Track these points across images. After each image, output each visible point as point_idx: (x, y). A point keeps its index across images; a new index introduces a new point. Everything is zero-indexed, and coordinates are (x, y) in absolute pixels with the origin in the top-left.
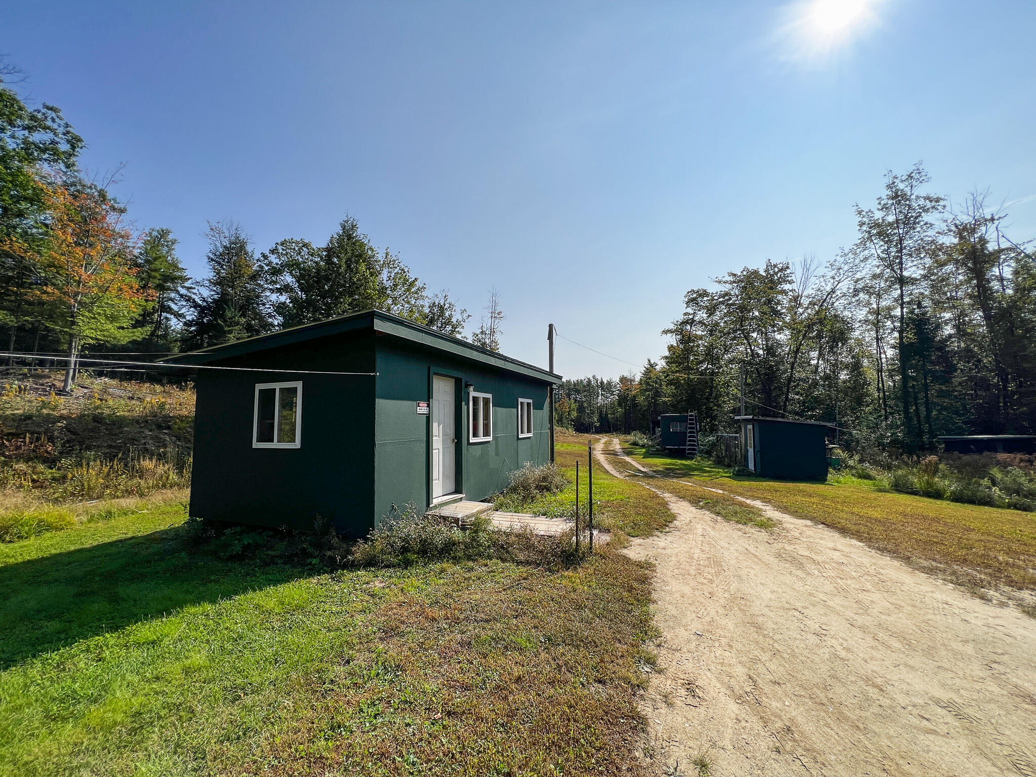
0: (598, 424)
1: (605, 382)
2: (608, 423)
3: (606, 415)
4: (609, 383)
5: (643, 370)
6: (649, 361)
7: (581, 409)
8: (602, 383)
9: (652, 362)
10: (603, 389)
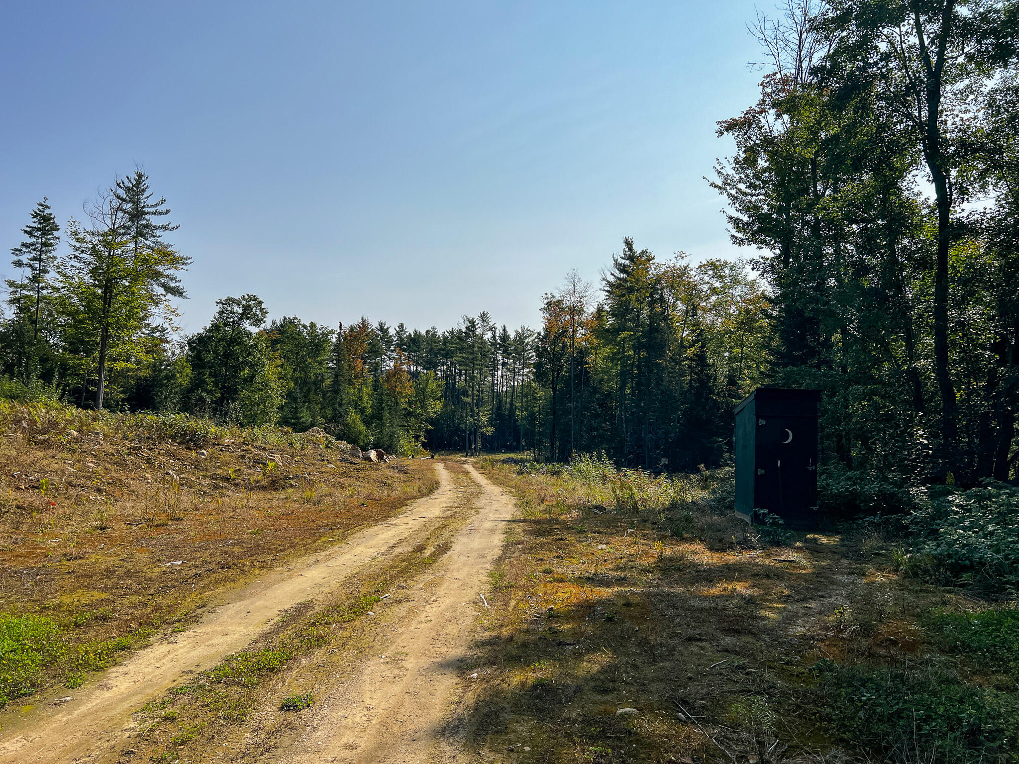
0: (489, 431)
1: (512, 335)
2: (516, 430)
3: (512, 411)
4: (520, 338)
5: (612, 274)
6: (629, 244)
7: (452, 393)
8: (505, 337)
9: (638, 249)
10: (506, 352)
